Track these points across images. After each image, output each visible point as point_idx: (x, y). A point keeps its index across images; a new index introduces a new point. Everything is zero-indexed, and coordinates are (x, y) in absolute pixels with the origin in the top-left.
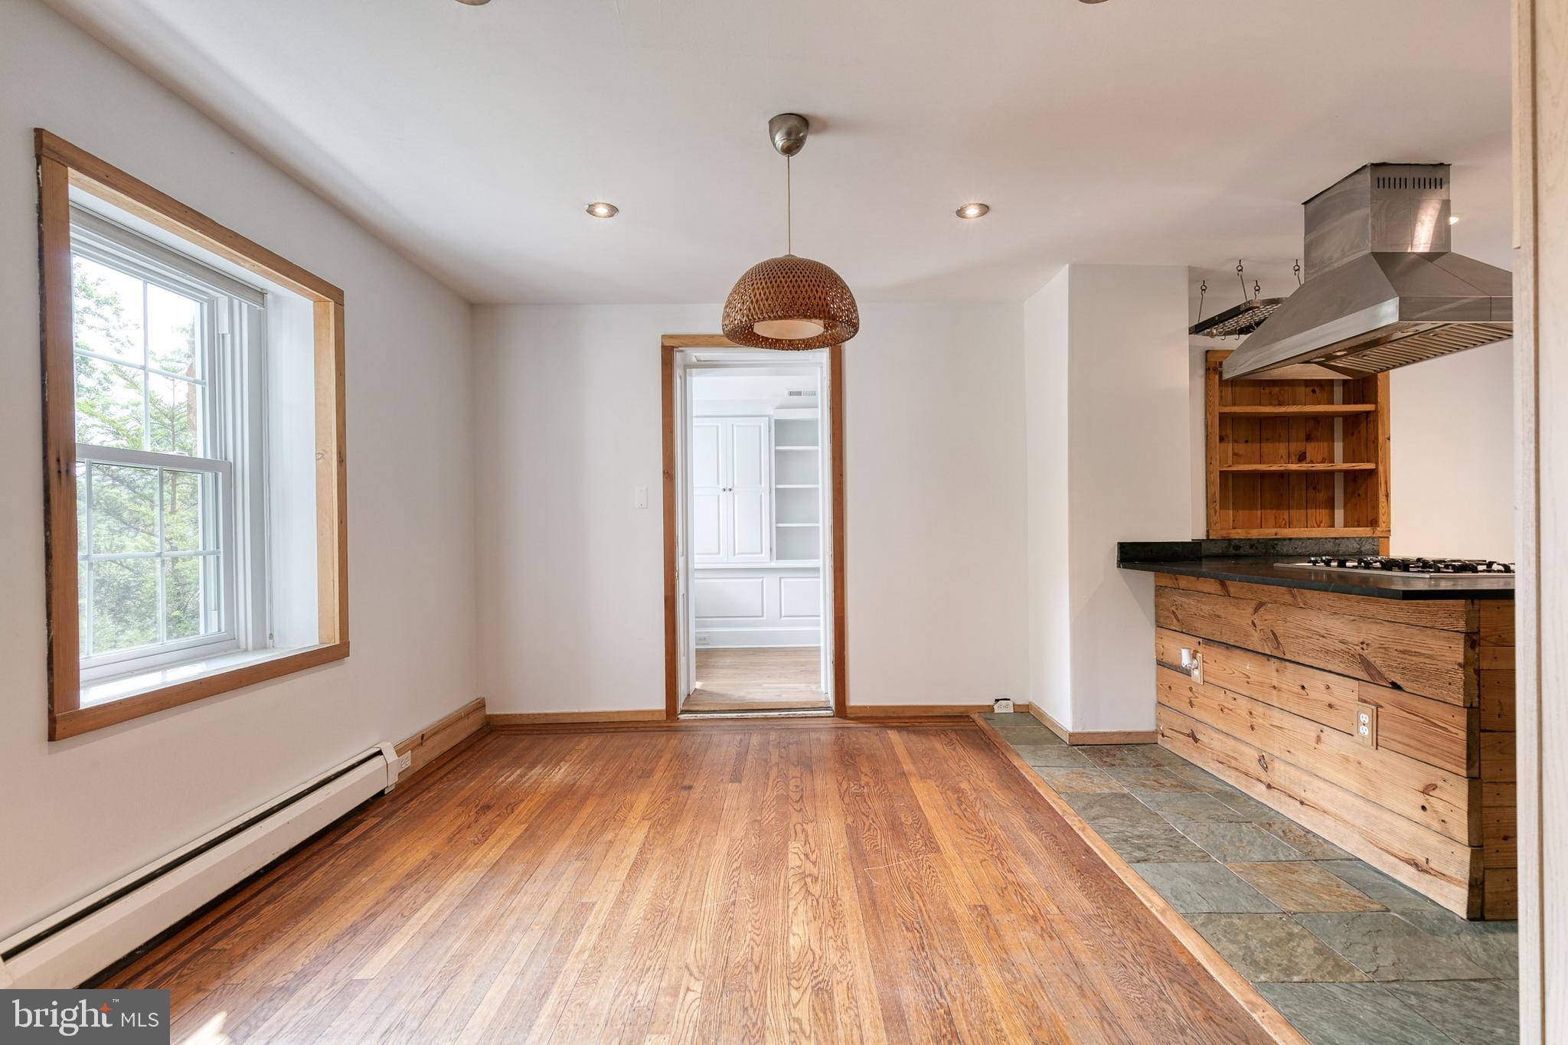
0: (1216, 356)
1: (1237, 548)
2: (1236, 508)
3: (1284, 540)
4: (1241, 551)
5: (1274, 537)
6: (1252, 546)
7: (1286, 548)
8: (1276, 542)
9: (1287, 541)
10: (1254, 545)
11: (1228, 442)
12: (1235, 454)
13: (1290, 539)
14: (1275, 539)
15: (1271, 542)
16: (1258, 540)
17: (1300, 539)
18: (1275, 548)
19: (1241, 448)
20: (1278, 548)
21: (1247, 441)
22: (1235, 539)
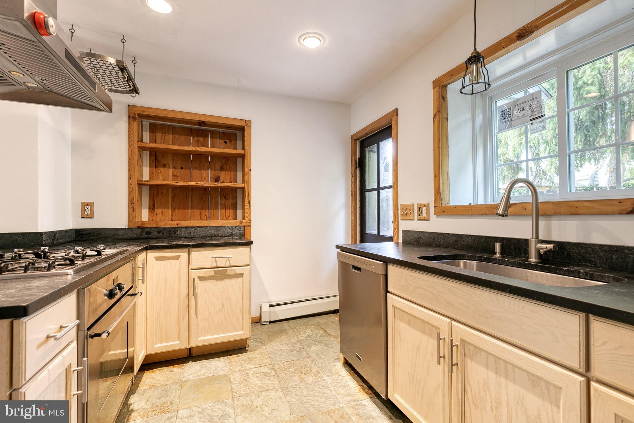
0: (135, 109)
1: (148, 233)
2: (174, 208)
3: (182, 228)
4: (152, 235)
5: (176, 226)
6: (159, 232)
7: (184, 233)
8: (177, 230)
9: (185, 229)
10: (161, 231)
11: (169, 168)
12: (174, 176)
13: (186, 228)
14: (176, 228)
15: (173, 229)
16: (164, 228)
17: (193, 227)
18: (176, 233)
19: (178, 172)
20: (178, 233)
21: (182, 168)
22: (147, 228)
